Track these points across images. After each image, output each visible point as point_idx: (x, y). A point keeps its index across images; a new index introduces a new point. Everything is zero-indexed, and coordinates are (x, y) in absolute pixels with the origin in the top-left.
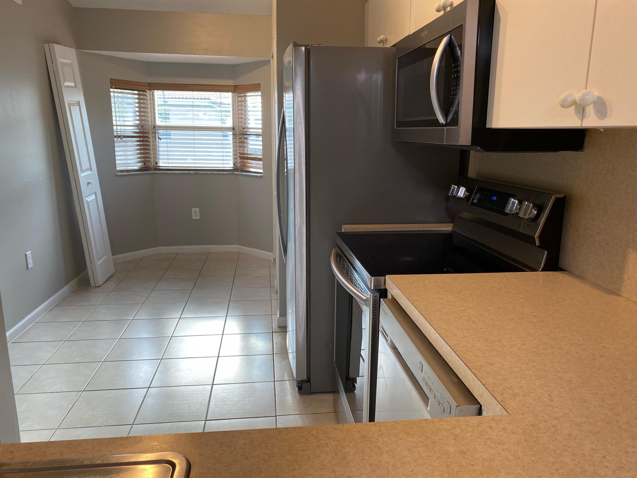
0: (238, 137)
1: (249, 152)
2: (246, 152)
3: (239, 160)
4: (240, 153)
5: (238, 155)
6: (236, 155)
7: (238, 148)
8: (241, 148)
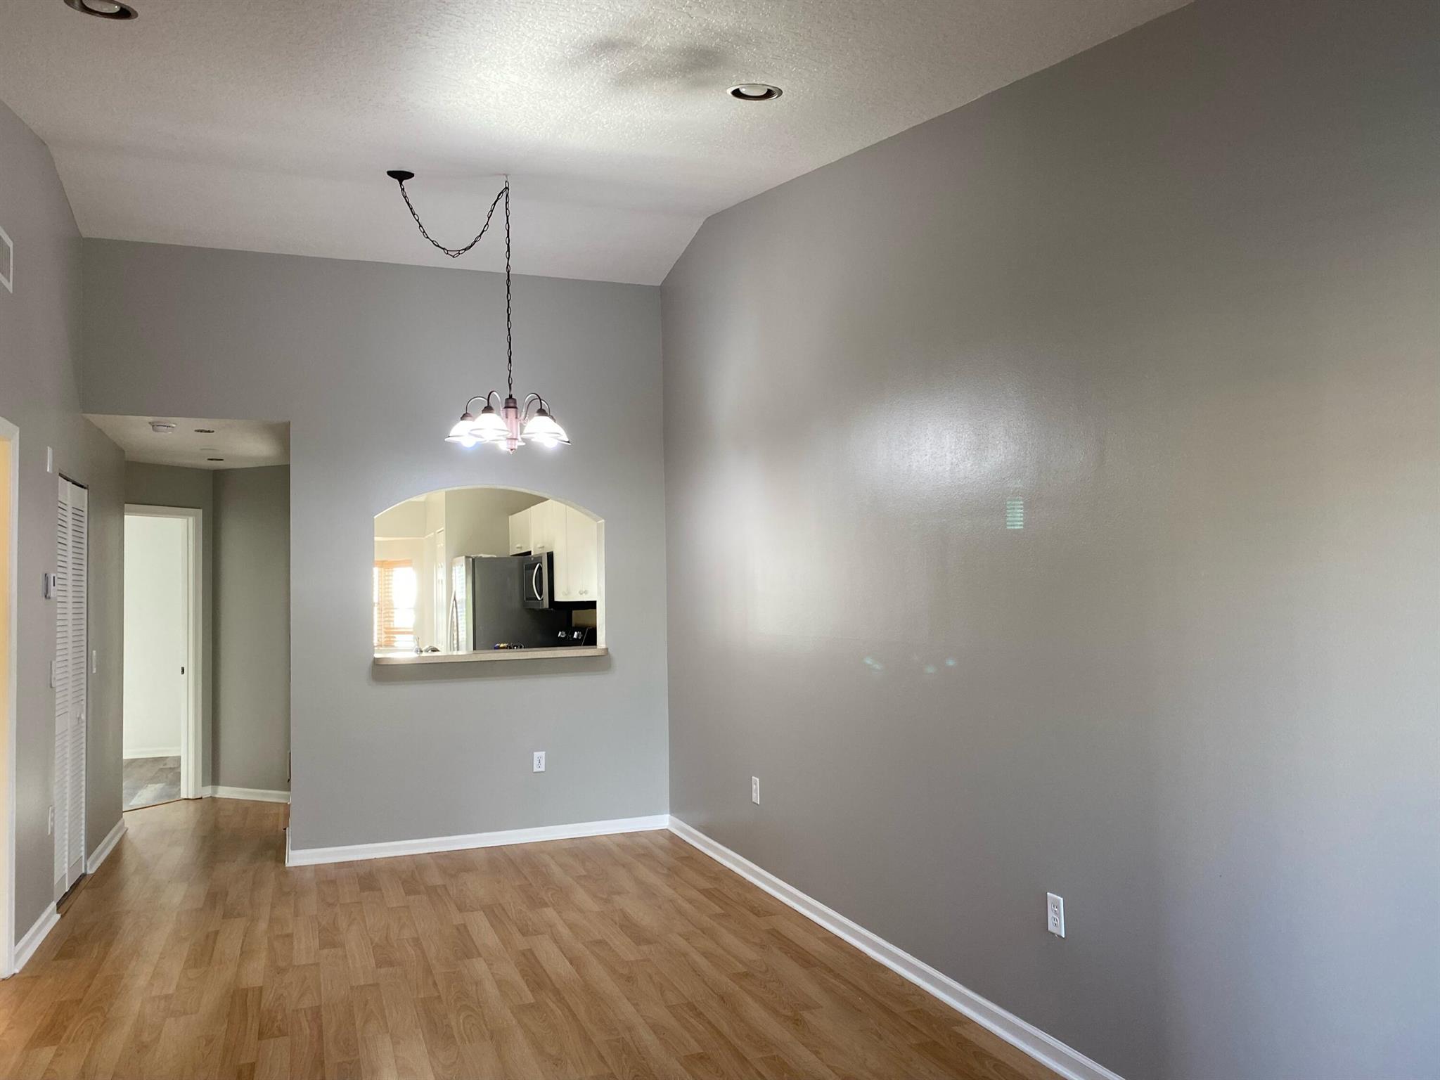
0: (383, 612)
1: (395, 626)
2: (392, 626)
3: (384, 636)
4: (385, 628)
5: (383, 630)
6: (381, 630)
7: (383, 623)
8: (386, 623)
